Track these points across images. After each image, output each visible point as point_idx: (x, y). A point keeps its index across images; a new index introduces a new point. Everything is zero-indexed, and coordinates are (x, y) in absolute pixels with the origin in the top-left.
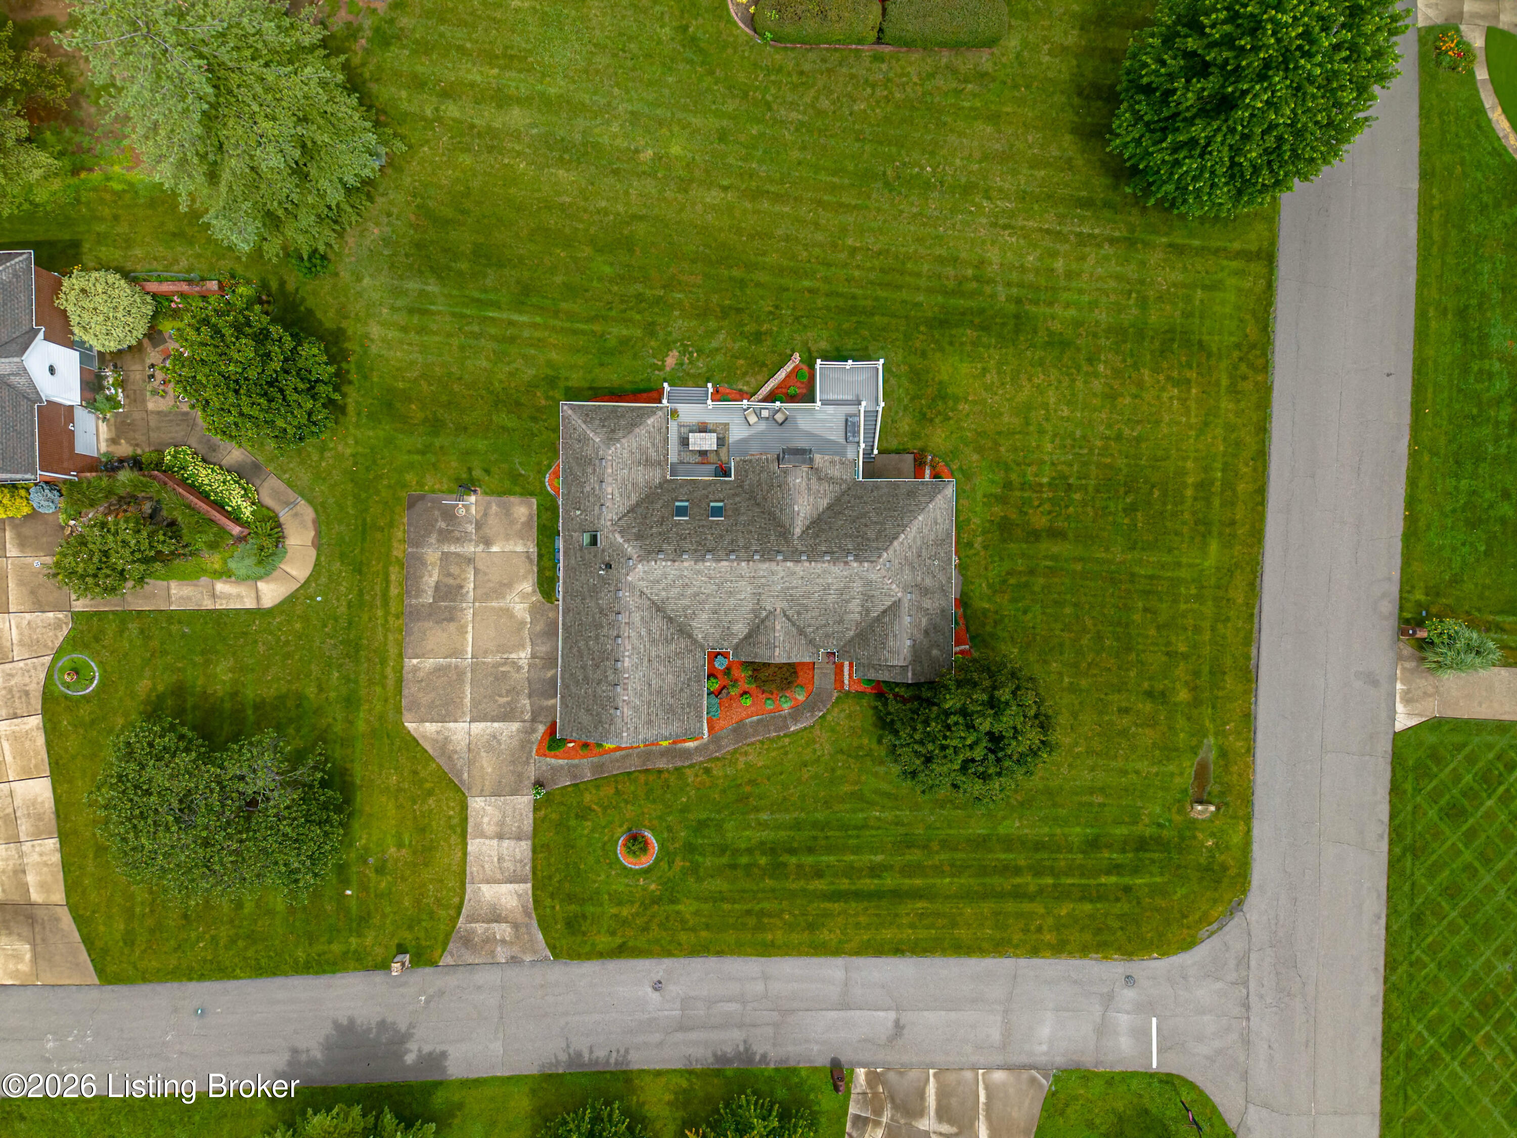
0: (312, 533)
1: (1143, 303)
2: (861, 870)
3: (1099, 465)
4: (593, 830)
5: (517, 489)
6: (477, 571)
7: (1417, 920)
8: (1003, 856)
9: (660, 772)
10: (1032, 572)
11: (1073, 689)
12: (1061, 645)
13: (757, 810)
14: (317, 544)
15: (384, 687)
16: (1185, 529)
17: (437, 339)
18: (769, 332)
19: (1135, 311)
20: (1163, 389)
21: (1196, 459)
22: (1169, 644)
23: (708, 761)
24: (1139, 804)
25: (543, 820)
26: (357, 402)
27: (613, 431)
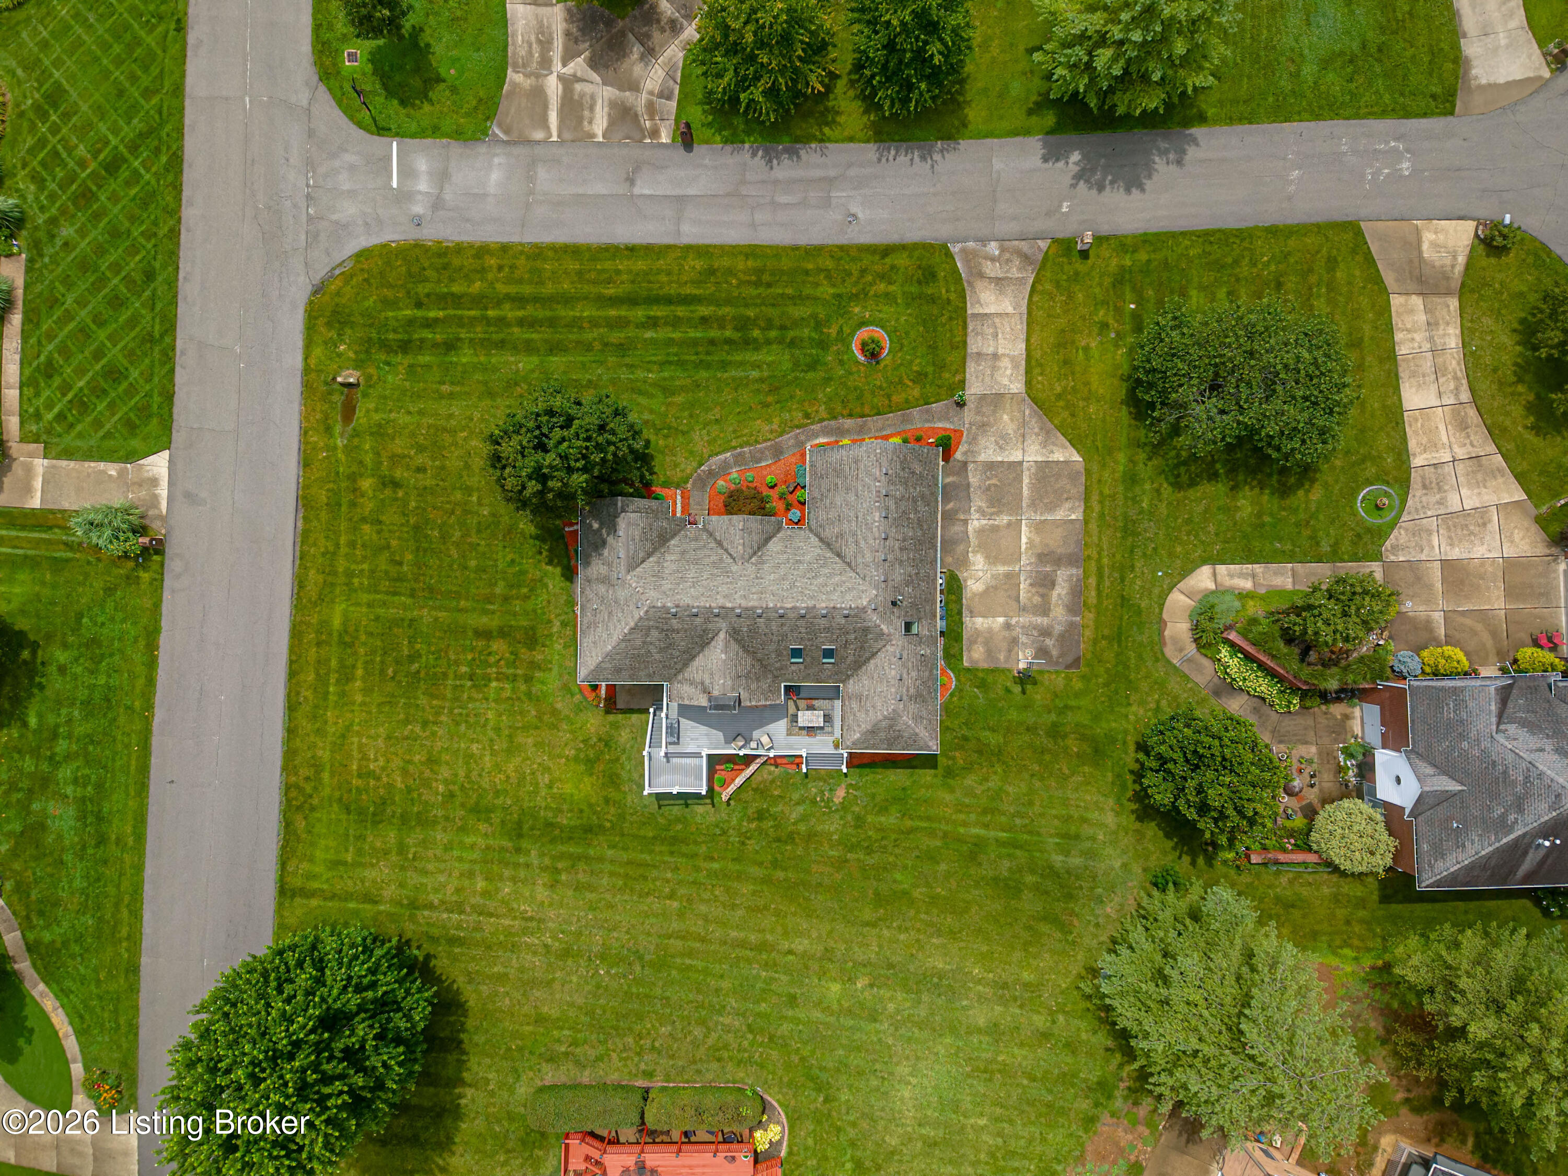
0: (1166, 633)
1: (402, 849)
2: (666, 324)
3: (444, 698)
4: (911, 362)
5: (980, 675)
6: (1017, 599)
7: (150, 276)
8: (534, 336)
9: (850, 415)
10: (506, 599)
11: (468, 490)
12: (479, 531)
13: (762, 380)
14: (1162, 624)
15: (1101, 493)
16: (363, 638)
17: (1054, 812)
18: (750, 820)
19: (410, 841)
20: (383, 769)
21: (353, 703)
22: (379, 532)
23: (806, 425)
24: (407, 384)
25: (957, 372)
26: (1126, 753)
27: (891, 727)
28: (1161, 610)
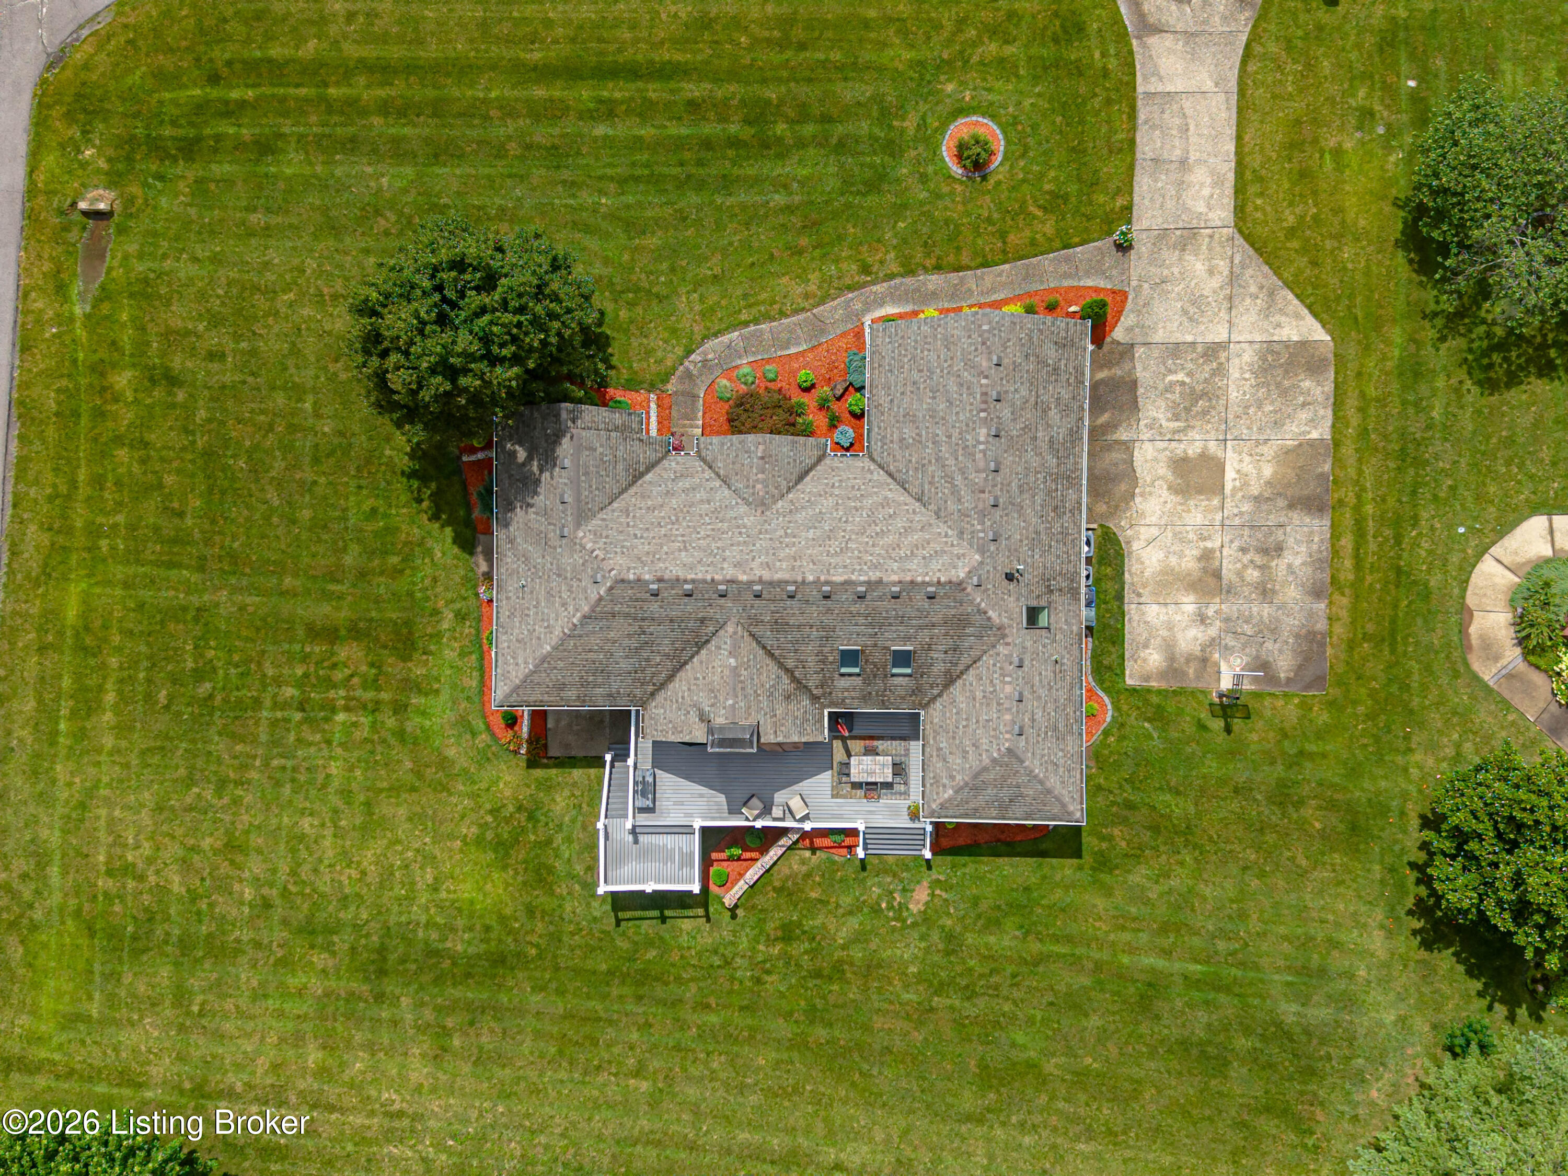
0: (1473, 629)
1: (181, 996)
2: (628, 112)
3: (255, 741)
4: (1041, 176)
5: (1155, 699)
6: (1218, 574)
8: (407, 131)
9: (938, 268)
10: (362, 575)
11: (297, 391)
12: (316, 460)
13: (789, 209)
14: (1466, 614)
15: (1363, 395)
16: (116, 639)
17: (1282, 930)
18: (771, 942)
19: (194, 983)
20: (150, 861)
21: (99, 751)
22: (143, 461)
23: (864, 285)
24: (192, 211)
25: (1118, 191)
26: (1405, 832)
27: (1005, 778)
28: (1465, 590)
